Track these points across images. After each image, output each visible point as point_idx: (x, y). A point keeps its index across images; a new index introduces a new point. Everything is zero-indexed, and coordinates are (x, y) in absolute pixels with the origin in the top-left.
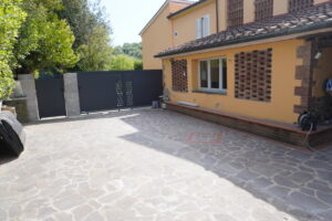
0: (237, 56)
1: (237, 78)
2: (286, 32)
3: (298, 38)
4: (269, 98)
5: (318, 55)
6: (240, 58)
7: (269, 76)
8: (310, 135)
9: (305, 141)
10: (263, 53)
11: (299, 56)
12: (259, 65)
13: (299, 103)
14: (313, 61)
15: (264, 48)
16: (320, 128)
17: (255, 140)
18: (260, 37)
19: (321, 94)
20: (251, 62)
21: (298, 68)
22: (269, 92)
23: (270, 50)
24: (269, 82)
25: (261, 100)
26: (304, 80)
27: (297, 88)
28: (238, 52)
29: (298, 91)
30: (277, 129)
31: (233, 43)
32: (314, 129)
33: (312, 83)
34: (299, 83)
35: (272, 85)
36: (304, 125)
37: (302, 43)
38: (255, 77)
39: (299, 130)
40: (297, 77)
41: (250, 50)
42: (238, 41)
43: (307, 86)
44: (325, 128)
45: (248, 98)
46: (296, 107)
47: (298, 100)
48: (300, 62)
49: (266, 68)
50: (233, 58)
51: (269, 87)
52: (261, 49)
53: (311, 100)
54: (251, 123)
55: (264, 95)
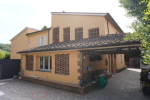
0: (56, 56)
1: (56, 65)
2: (73, 48)
3: (78, 51)
4: (69, 73)
5: (84, 57)
6: (57, 56)
7: (68, 65)
8: (84, 89)
9: (82, 92)
10: (66, 55)
11: (78, 57)
12: (64, 59)
13: (79, 76)
14: (83, 59)
15: (67, 53)
16: (87, 85)
18: (64, 49)
19: (87, 72)
20: (60, 58)
21: (78, 62)
22: (69, 71)
23: (68, 54)
24: (68, 67)
25: (66, 74)
26: (81, 66)
27: (78, 70)
28: (56, 54)
29: (79, 71)
30: (72, 87)
31: (54, 50)
32: (85, 86)
33: (83, 68)
34: (79, 68)
35: (70, 68)
36: (82, 84)
37: (79, 52)
38: (63, 66)
39: (80, 87)
40: (78, 65)
41: (61, 54)
42: (56, 49)
43: (81, 69)
45: (60, 74)
46: (78, 77)
47: (79, 74)
48: (79, 60)
49: (67, 61)
51: (68, 69)
52: (65, 53)
53: (83, 74)
54: (62, 85)
55: (66, 72)
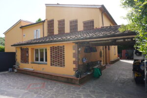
0: (51, 48)
1: (51, 57)
2: (69, 40)
3: (73, 43)
4: (64, 65)
5: (80, 49)
6: (52, 49)
7: (64, 57)
8: (80, 80)
9: (78, 83)
10: (61, 47)
12: (60, 52)
13: (75, 67)
14: (78, 51)
16: (83, 76)
17: (59, 84)
18: (60, 41)
19: (82, 63)
22: (64, 63)
23: (64, 46)
24: (64, 59)
25: (61, 66)
26: (76, 58)
27: (74, 61)
28: (52, 46)
30: (68, 78)
31: (49, 42)
32: (81, 77)
33: (78, 59)
34: (74, 59)
36: (77, 76)
37: (74, 44)
38: (58, 57)
39: (75, 78)
40: (74, 57)
41: (56, 46)
42: (51, 42)
43: (77, 60)
44: (84, 76)
45: (56, 66)
46: (74, 68)
47: (74, 66)
48: (74, 51)
49: (63, 53)
50: (50, 49)
51: (64, 61)
52: (60, 46)
53: (79, 66)
54: (58, 76)
55: (62, 64)
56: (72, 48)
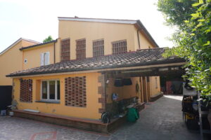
0: (66, 79)
1: (66, 93)
2: (92, 68)
3: (98, 72)
4: (85, 105)
5: (108, 82)
6: (68, 81)
7: (85, 92)
8: (108, 126)
9: (105, 130)
10: (81, 78)
11: (99, 82)
12: (79, 85)
14: (106, 84)
15: (82, 76)
16: (112, 121)
17: (78, 133)
18: (79, 70)
19: (111, 102)
20: (74, 83)
21: (99, 88)
22: (85, 101)
23: (85, 77)
24: (85, 95)
25: (81, 106)
26: (103, 94)
28: (67, 77)
29: (100, 100)
30: (90, 124)
31: (63, 72)
32: (109, 122)
33: (106, 96)
34: (100, 96)
35: (87, 97)
36: (104, 120)
37: (100, 75)
38: (76, 94)
39: (102, 123)
40: (99, 92)
41: (74, 77)
42: (67, 71)
43: (104, 97)
44: (114, 120)
45: (73, 105)
46: (100, 109)
47: (100, 106)
48: (100, 85)
49: (83, 87)
50: (64, 81)
51: (85, 98)
52: (80, 76)
53: (107, 105)
54: (75, 121)
55: (82, 103)
56: (97, 80)
